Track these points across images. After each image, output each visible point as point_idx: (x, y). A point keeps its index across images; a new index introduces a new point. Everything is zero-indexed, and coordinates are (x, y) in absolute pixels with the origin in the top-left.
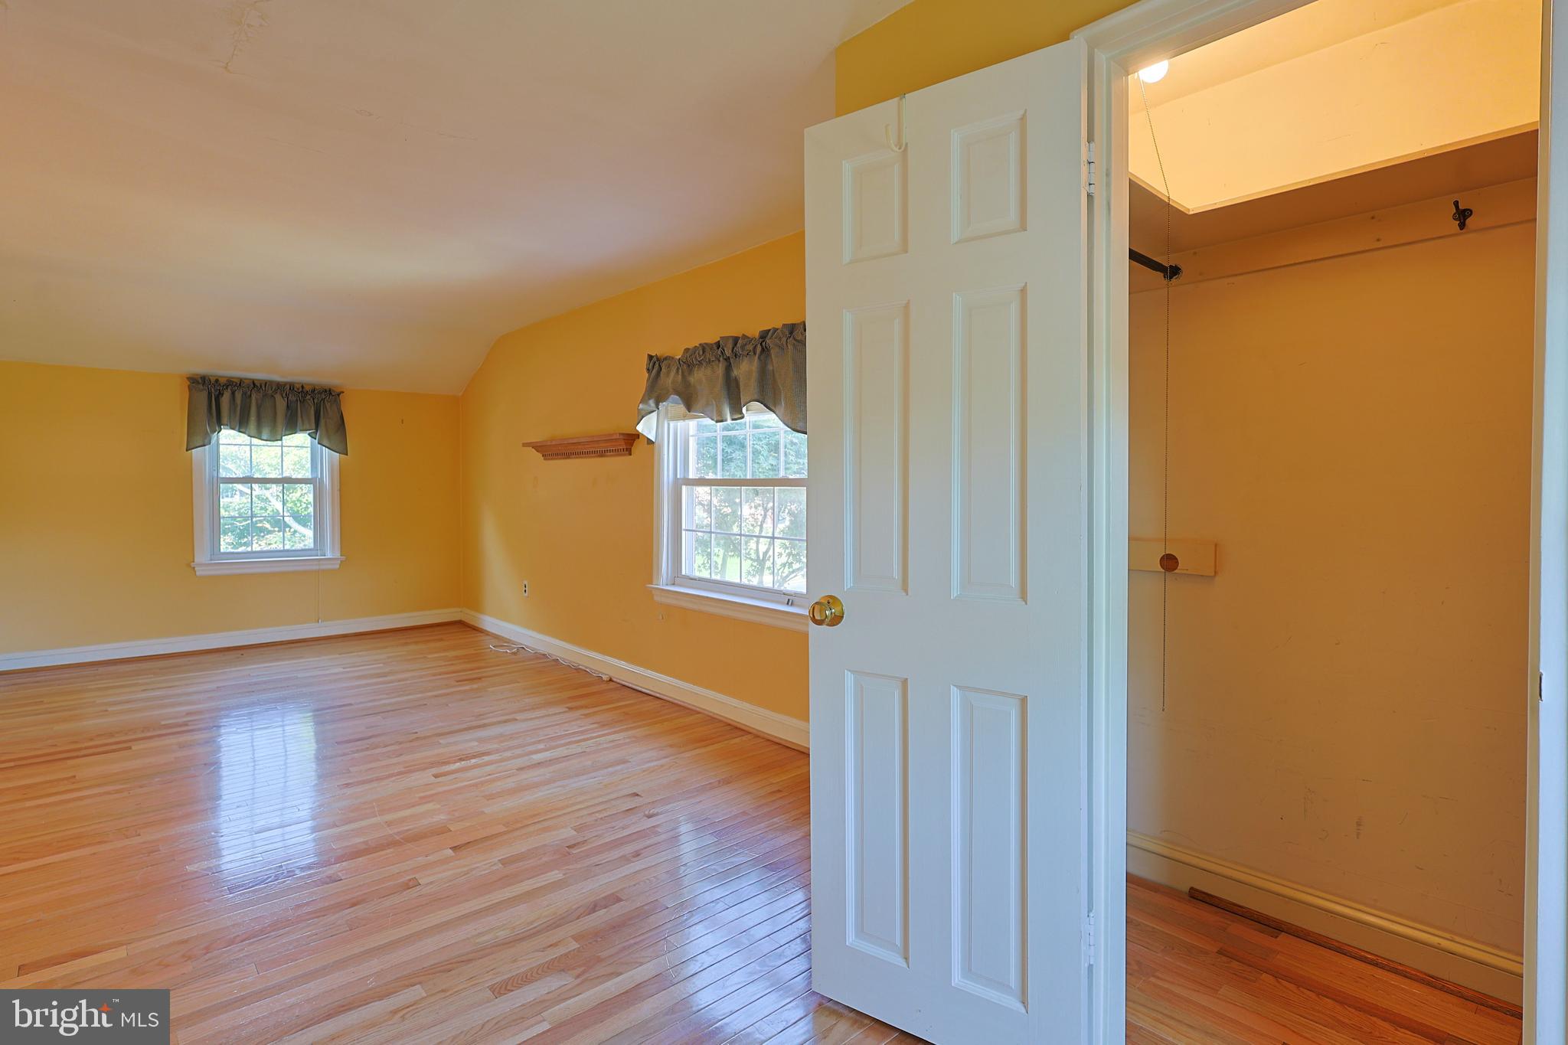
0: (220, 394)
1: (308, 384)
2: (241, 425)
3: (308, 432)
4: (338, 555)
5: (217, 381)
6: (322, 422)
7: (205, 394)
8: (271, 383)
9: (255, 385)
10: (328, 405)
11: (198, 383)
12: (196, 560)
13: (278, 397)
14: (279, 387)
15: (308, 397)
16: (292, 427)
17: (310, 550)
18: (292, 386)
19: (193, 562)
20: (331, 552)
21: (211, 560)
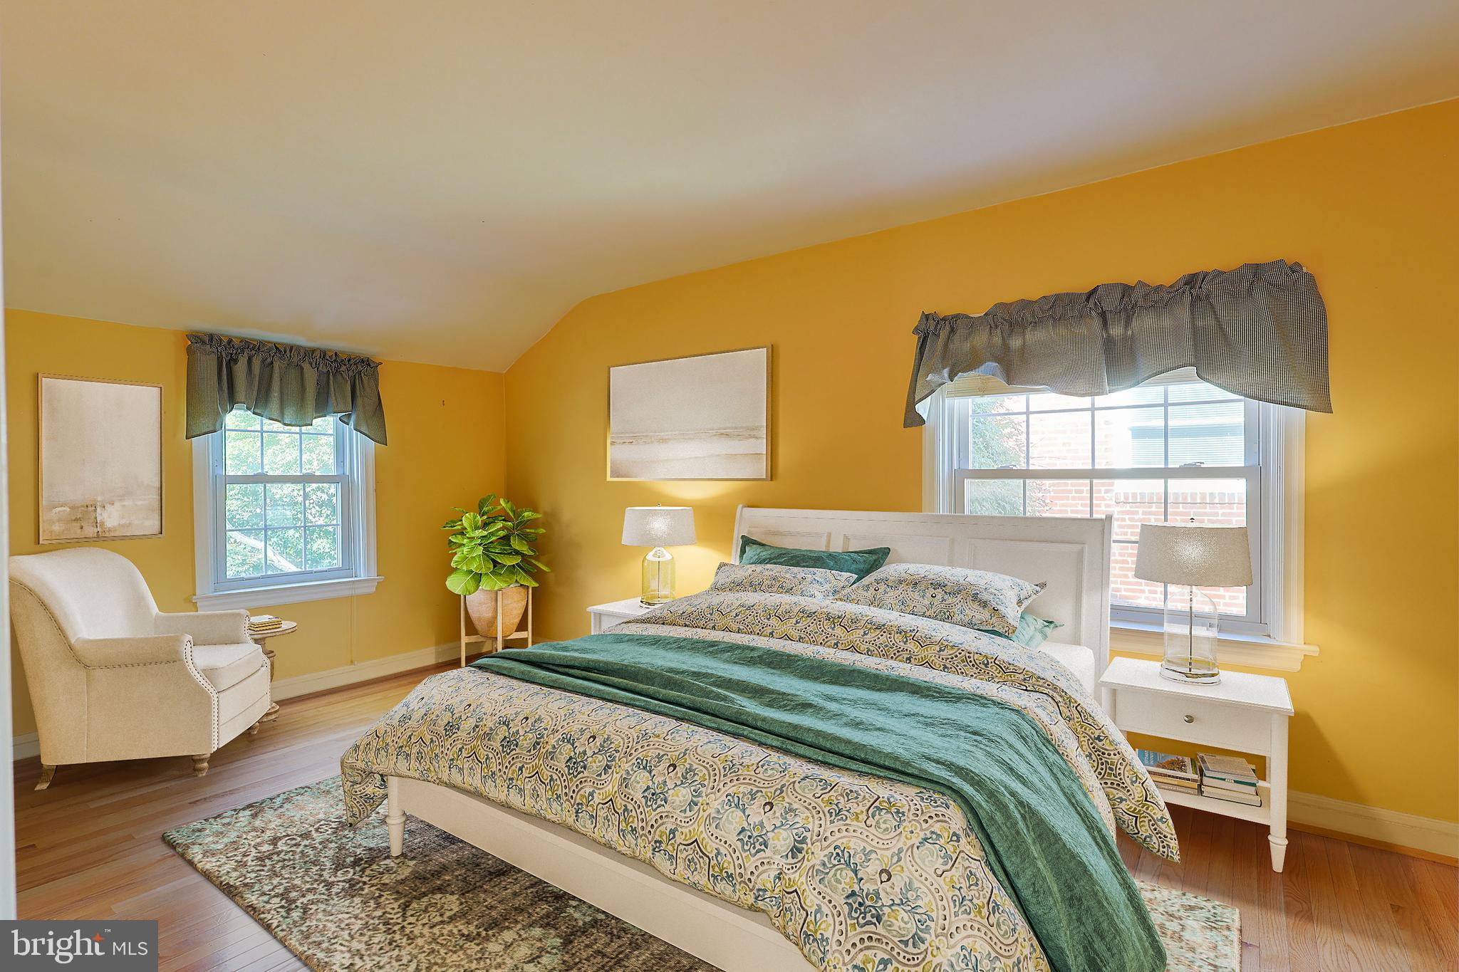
0: (233, 361)
1: (343, 353)
2: (259, 403)
3: (340, 415)
4: (374, 575)
5: (230, 341)
6: (359, 402)
7: (214, 358)
8: (299, 348)
9: (280, 350)
10: (365, 379)
11: (204, 342)
12: (198, 592)
13: (306, 366)
14: (309, 353)
15: (343, 368)
16: (322, 407)
17: (338, 569)
18: (324, 354)
19: (195, 595)
20: (365, 570)
21: (216, 591)
